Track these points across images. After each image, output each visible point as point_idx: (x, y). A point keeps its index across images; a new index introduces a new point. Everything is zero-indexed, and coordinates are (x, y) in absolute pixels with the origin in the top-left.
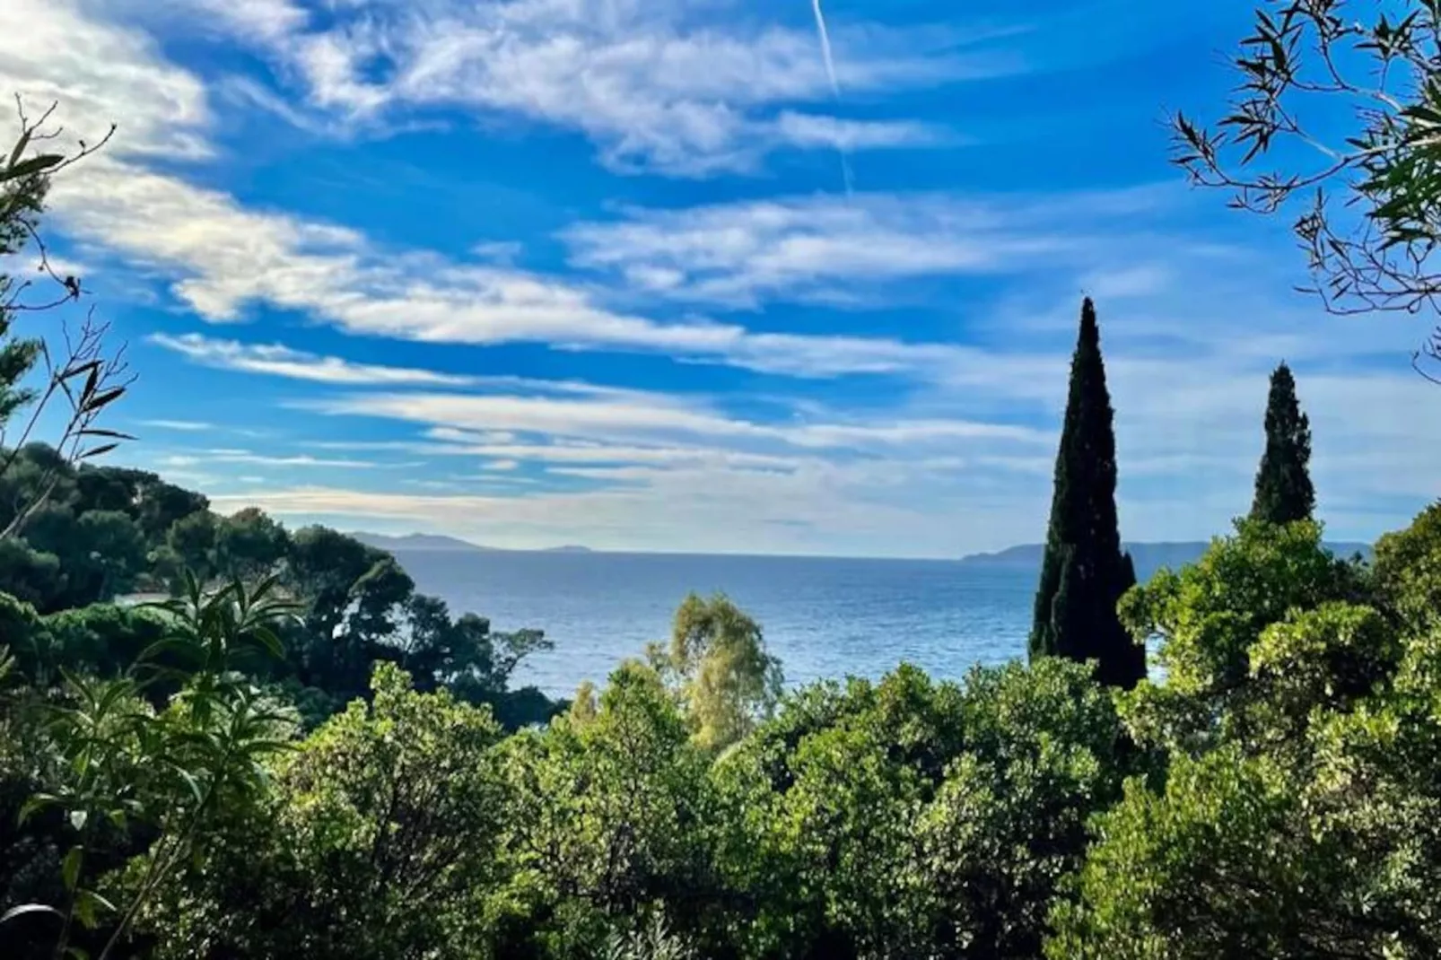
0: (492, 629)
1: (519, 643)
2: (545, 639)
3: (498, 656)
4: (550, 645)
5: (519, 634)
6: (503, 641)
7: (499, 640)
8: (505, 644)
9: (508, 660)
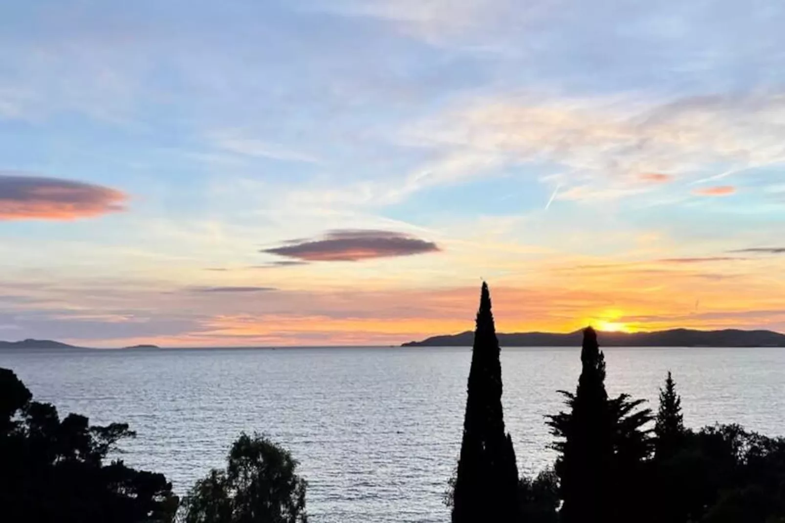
0: (91, 424)
1: (110, 432)
2: (130, 429)
3: (95, 443)
4: (133, 434)
5: (110, 428)
6: (98, 432)
7: (96, 432)
8: (100, 435)
9: (102, 446)
